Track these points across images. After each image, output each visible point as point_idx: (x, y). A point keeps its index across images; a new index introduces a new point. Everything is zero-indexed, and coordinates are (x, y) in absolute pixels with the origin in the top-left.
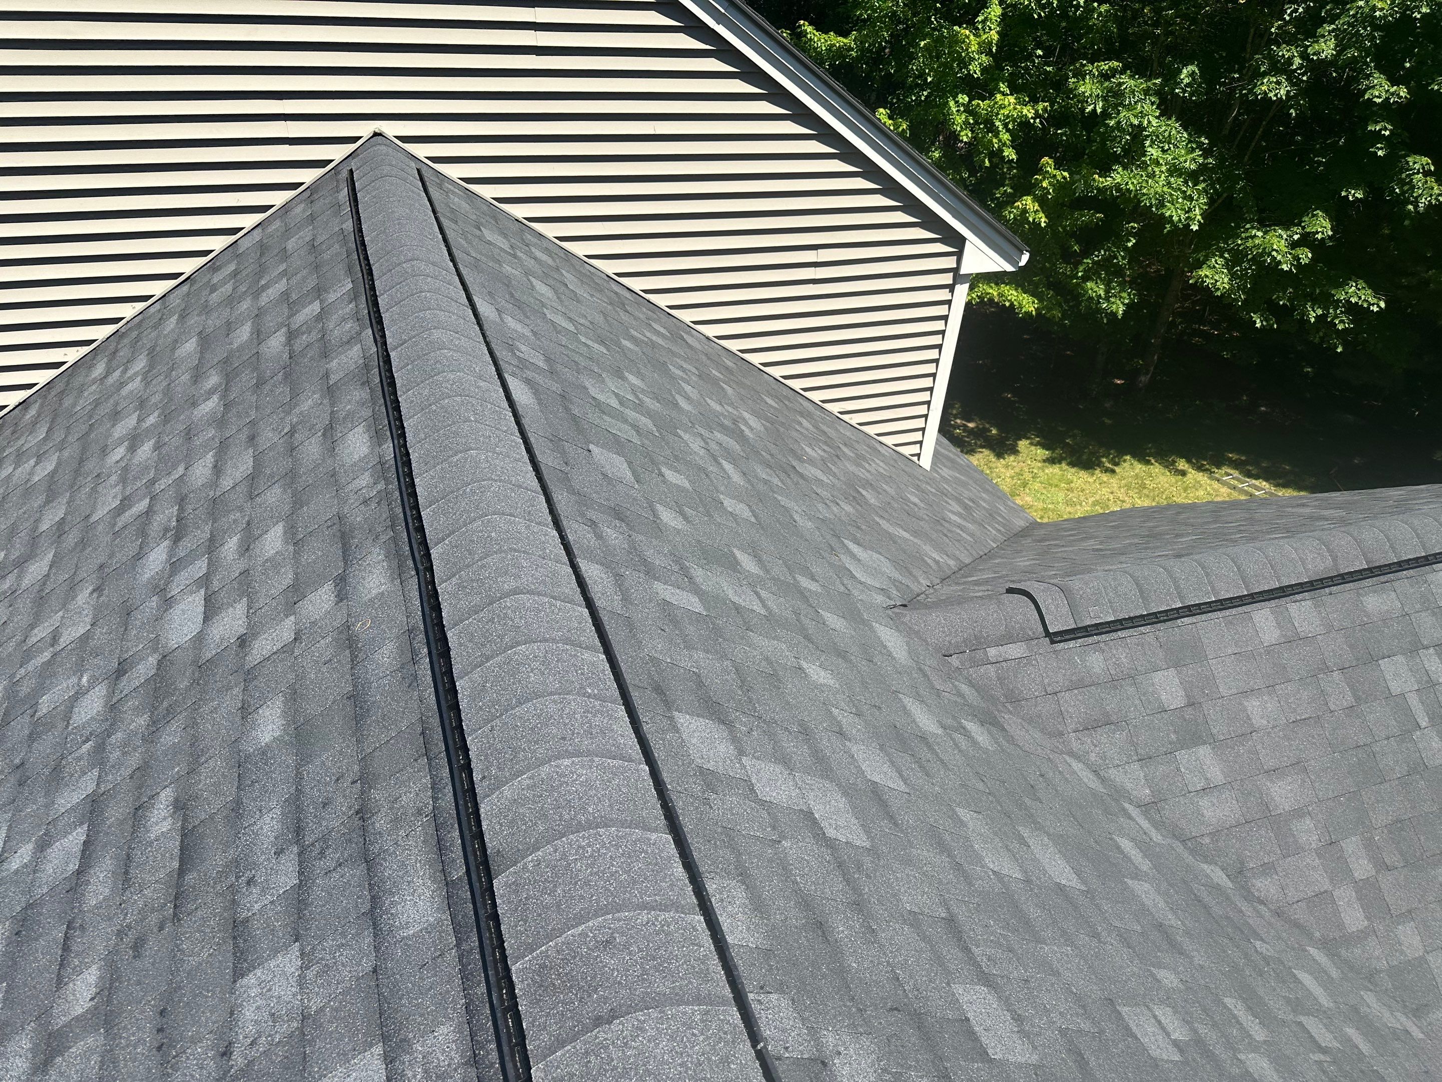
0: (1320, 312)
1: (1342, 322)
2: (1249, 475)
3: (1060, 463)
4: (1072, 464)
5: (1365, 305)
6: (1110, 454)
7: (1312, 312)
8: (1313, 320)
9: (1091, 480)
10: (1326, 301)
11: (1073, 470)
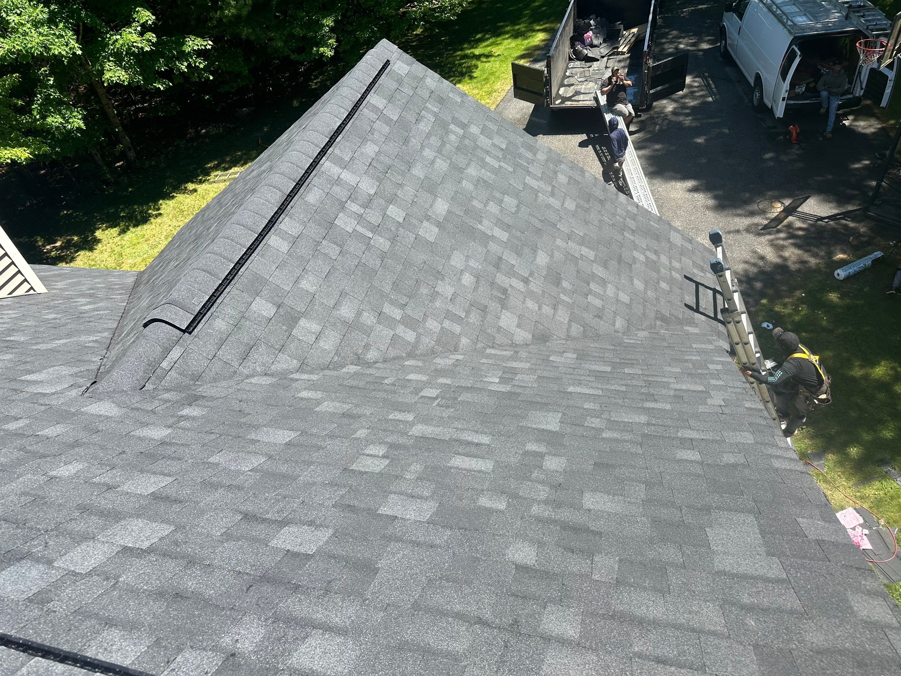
0: (185, 64)
1: (200, 63)
2: (226, 169)
3: (129, 230)
4: (136, 226)
5: (203, 48)
6: (150, 206)
7: (182, 66)
8: (186, 70)
9: (153, 226)
10: (183, 56)
11: (139, 228)
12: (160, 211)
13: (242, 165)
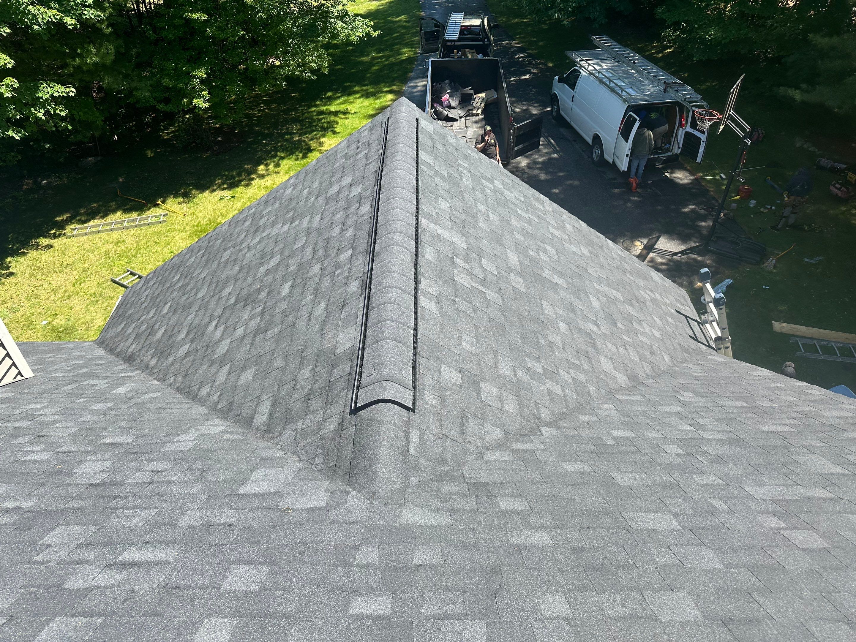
12: (11, 270)
13: (103, 217)
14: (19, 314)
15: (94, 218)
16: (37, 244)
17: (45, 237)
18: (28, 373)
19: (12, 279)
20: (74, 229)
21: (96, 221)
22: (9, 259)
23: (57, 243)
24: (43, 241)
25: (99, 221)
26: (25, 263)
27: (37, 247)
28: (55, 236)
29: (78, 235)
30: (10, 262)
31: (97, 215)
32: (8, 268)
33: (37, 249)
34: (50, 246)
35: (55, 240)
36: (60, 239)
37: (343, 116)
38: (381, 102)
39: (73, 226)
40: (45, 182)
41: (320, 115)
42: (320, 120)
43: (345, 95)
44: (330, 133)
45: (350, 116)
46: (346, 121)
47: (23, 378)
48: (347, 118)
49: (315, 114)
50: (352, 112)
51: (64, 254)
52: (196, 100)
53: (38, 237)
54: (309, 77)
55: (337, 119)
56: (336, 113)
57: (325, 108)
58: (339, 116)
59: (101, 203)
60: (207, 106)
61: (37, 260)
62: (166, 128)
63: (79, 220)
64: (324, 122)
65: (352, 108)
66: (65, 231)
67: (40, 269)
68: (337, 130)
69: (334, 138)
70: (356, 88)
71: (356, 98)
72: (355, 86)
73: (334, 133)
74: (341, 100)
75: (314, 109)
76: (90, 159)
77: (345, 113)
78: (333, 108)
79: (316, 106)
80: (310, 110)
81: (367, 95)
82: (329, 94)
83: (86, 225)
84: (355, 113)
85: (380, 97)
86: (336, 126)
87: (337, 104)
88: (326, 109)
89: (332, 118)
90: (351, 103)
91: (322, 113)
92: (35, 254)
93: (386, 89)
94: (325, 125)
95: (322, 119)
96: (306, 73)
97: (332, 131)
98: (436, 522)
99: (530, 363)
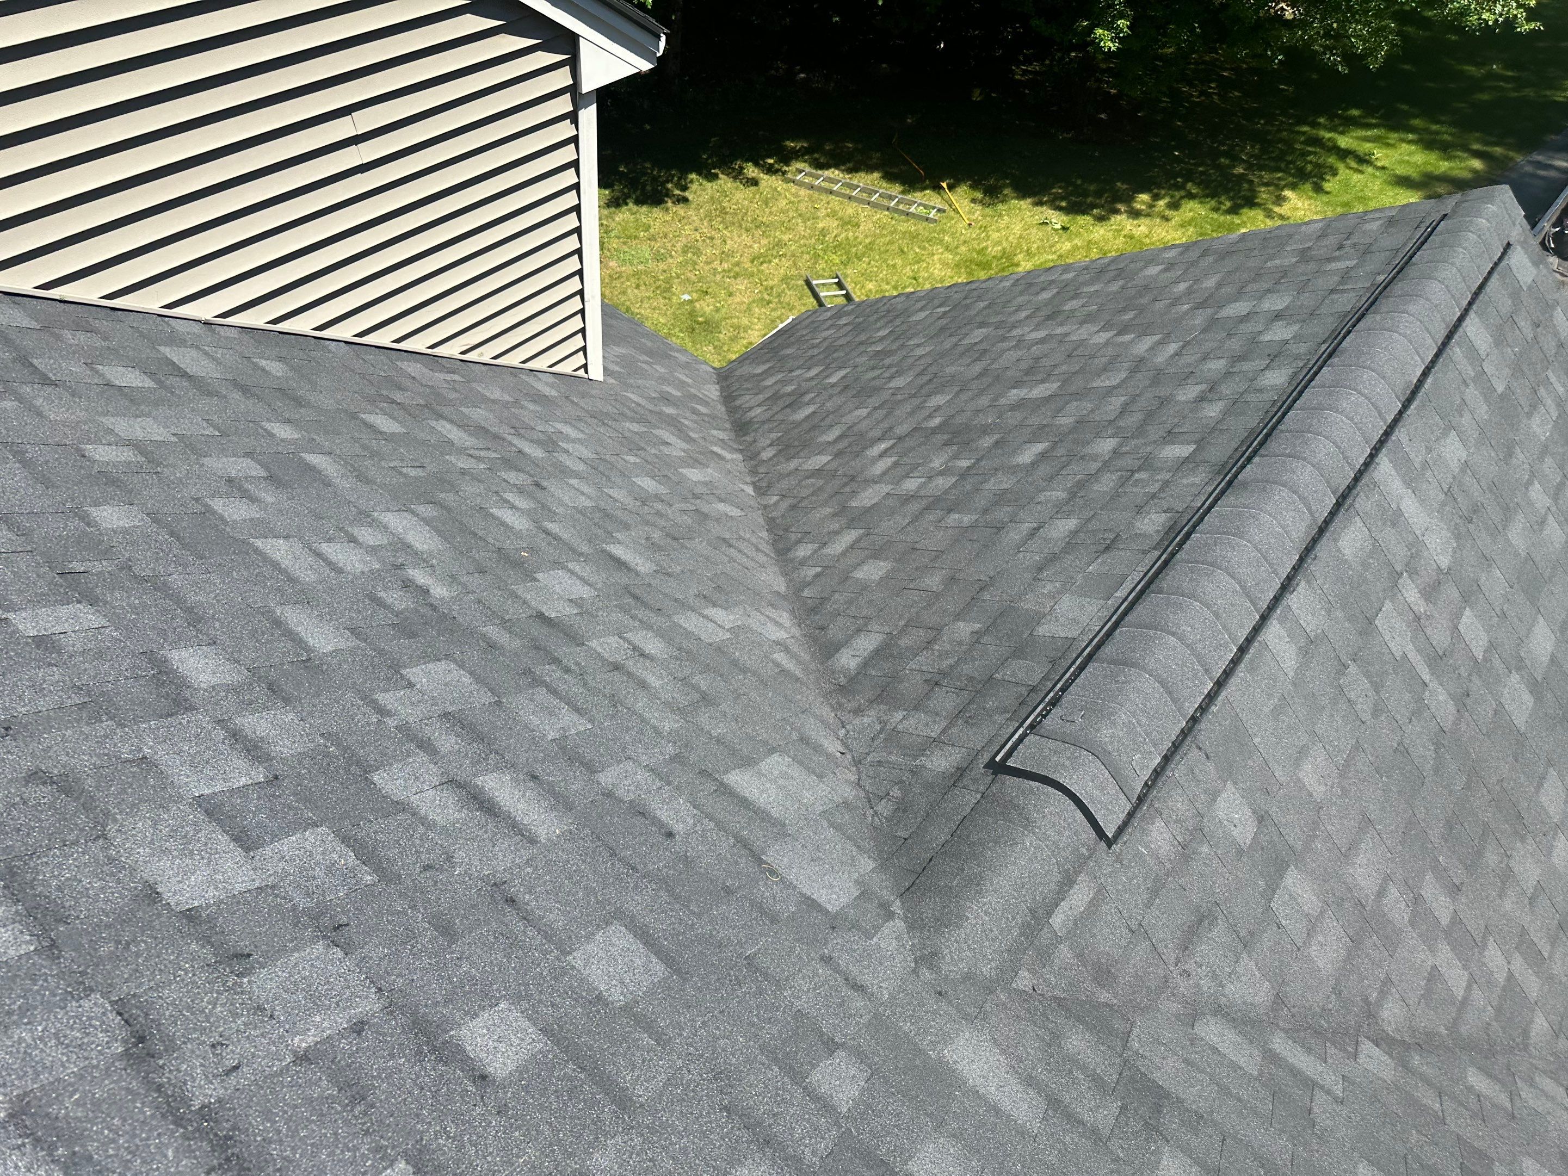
2: (819, 166)
12: (687, 194)
13: (850, 171)
14: (662, 266)
15: (837, 166)
16: (742, 168)
17: (756, 164)
18: (596, 372)
19: (680, 209)
20: (801, 171)
21: (837, 172)
22: (693, 176)
23: (767, 181)
24: (751, 171)
25: (841, 175)
26: (710, 191)
27: (737, 175)
28: (770, 170)
29: (800, 184)
30: (692, 181)
31: (844, 164)
32: (684, 188)
33: (735, 178)
34: (754, 182)
35: (766, 177)
36: (774, 177)
37: (1354, 165)
38: (1451, 169)
39: (800, 165)
40: (802, 75)
41: (1310, 145)
42: (1304, 154)
43: (1384, 126)
44: (1308, 186)
45: (1370, 170)
46: (1356, 177)
47: (586, 376)
48: (1361, 172)
49: (1302, 139)
50: (1379, 164)
51: (767, 204)
52: (1101, 31)
53: (747, 161)
54: (1335, 63)
55: (1341, 167)
56: (1344, 154)
57: (1328, 135)
58: (1348, 161)
59: (860, 146)
60: (1113, 48)
61: (727, 196)
62: (1028, 61)
63: (816, 159)
64: (1311, 162)
65: (1380, 155)
66: (787, 169)
67: (723, 211)
68: (1327, 186)
69: (1310, 198)
70: (1416, 122)
71: (1403, 140)
72: (1416, 117)
73: (1318, 189)
74: (1369, 133)
75: (1305, 129)
76: (884, 66)
77: (1364, 160)
78: (1344, 142)
79: (1315, 125)
80: (1297, 128)
81: (1429, 143)
82: (1355, 112)
83: (820, 172)
84: (1383, 168)
85: (1455, 157)
86: (1328, 177)
87: (1358, 138)
88: (1329, 139)
89: (1331, 160)
90: (1388, 145)
91: (1317, 142)
92: (729, 185)
93: (1476, 147)
94: (1309, 167)
95: (1310, 153)
96: (1334, 55)
97: (1315, 184)
98: (1006, 1105)
99: (1430, 889)
